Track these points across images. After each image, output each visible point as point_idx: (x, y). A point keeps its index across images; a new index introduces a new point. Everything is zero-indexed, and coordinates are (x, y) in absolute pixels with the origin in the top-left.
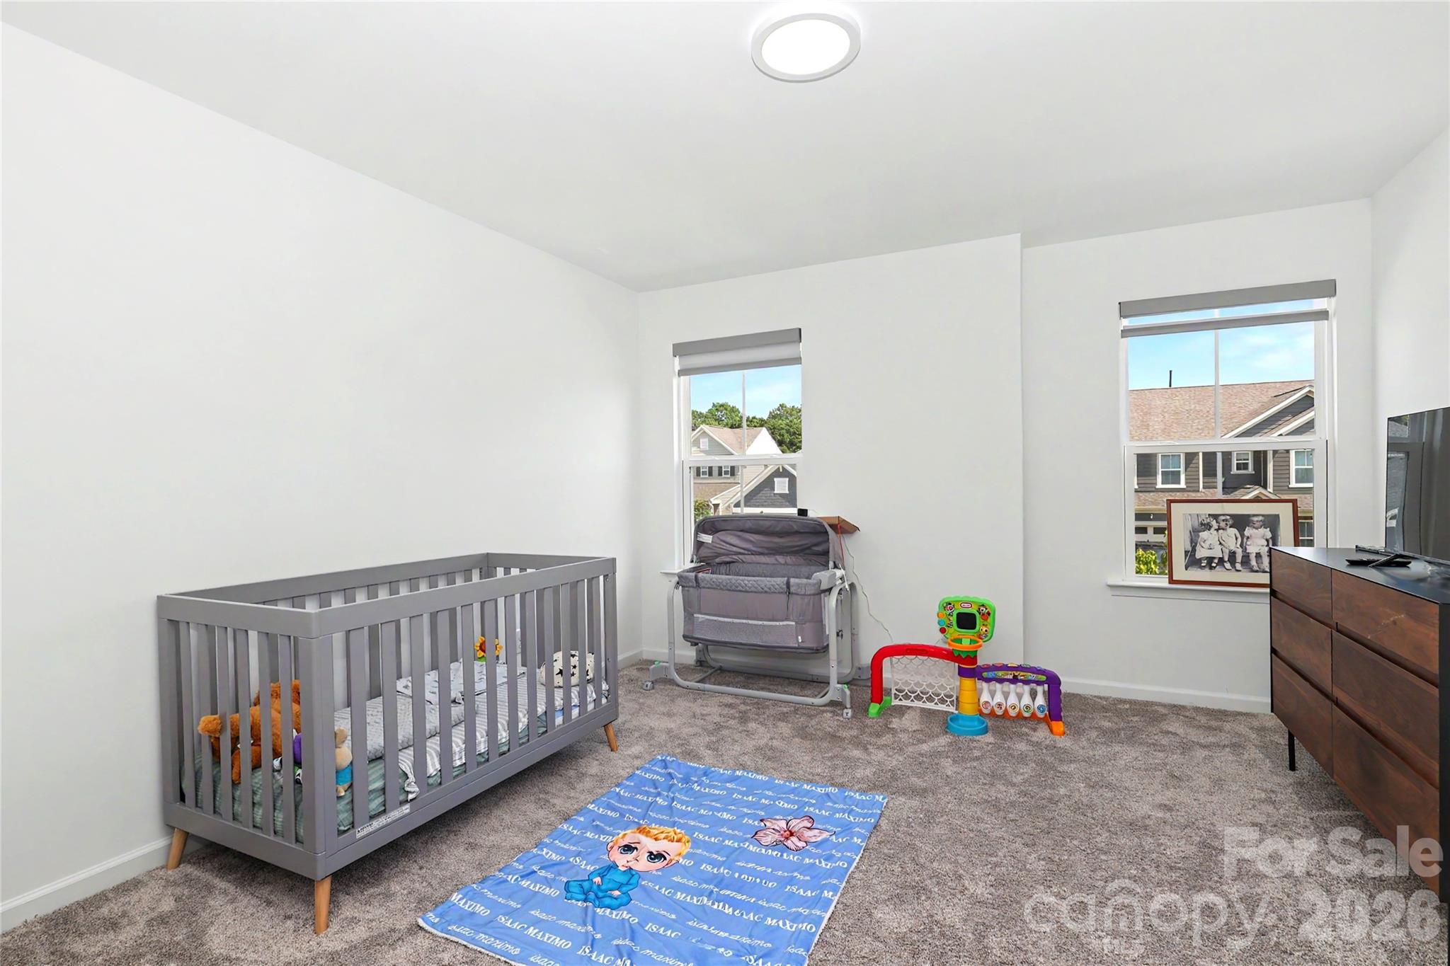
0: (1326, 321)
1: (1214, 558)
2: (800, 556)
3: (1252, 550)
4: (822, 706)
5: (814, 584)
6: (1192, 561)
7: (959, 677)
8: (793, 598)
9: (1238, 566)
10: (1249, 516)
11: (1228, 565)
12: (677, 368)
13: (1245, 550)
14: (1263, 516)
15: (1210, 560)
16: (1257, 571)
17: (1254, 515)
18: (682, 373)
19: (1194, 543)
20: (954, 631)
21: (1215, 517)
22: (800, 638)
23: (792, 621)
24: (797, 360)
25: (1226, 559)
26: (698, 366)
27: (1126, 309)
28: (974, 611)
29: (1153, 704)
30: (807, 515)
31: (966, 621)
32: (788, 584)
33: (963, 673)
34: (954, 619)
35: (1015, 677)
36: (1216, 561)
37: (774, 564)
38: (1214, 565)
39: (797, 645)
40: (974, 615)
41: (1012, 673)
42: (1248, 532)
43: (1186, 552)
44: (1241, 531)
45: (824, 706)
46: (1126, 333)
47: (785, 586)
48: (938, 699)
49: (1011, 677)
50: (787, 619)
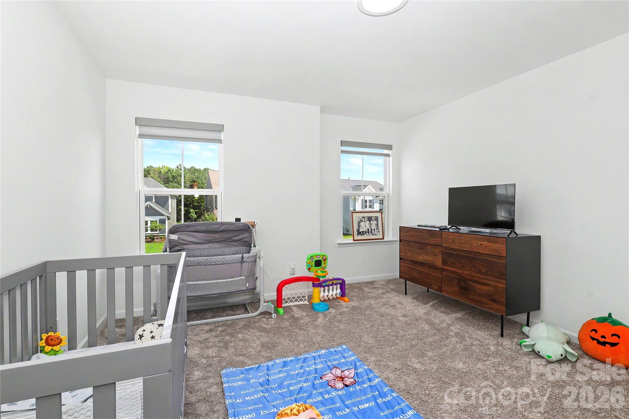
0: (388, 157)
1: (364, 231)
2: (223, 243)
3: (373, 228)
4: (257, 316)
5: (253, 256)
6: (359, 233)
7: (313, 287)
8: (244, 264)
9: (370, 234)
10: (372, 217)
11: (367, 233)
12: (138, 133)
13: (371, 228)
14: (375, 217)
15: (363, 232)
16: (374, 235)
17: (373, 217)
18: (141, 136)
19: (359, 226)
20: (314, 268)
21: (364, 217)
22: (247, 284)
23: (243, 276)
24: (220, 141)
25: (367, 232)
26: (148, 134)
27: (343, 143)
28: (321, 259)
29: (353, 284)
30: (240, 221)
31: (318, 263)
32: (243, 258)
33: (314, 285)
34: (314, 263)
35: (333, 283)
36: (364, 232)
37: (208, 248)
38: (364, 234)
39: (246, 289)
40: (321, 260)
41: (332, 281)
42: (372, 222)
43: (357, 230)
44: (370, 222)
45: (258, 315)
46: (343, 152)
47: (241, 259)
48: (299, 300)
49: (331, 283)
50: (241, 276)
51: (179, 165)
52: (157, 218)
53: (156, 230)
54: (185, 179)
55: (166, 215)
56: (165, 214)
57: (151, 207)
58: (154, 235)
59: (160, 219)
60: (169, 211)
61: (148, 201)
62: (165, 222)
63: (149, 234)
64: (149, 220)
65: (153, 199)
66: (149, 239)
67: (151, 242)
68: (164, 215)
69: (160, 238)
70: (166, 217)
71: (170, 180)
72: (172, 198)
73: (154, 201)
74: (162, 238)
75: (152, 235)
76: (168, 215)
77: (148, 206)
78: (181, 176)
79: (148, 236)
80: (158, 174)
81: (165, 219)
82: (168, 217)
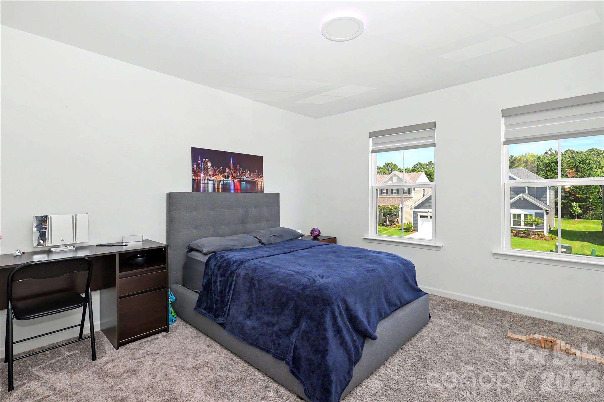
51: (548, 150)
52: (533, 212)
53: (532, 226)
54: (562, 166)
55: (544, 209)
56: (543, 207)
57: (525, 199)
58: (528, 230)
59: (535, 213)
60: (547, 204)
61: (520, 193)
62: (544, 217)
63: (523, 228)
64: (522, 214)
65: (526, 190)
66: (522, 234)
67: (526, 237)
68: (542, 209)
69: (538, 234)
70: (545, 211)
71: (540, 168)
72: (550, 189)
73: (527, 192)
74: (539, 235)
75: (526, 230)
76: (548, 209)
77: (521, 198)
78: (556, 163)
79: (522, 230)
80: (524, 163)
81: (544, 213)
82: (546, 211)
